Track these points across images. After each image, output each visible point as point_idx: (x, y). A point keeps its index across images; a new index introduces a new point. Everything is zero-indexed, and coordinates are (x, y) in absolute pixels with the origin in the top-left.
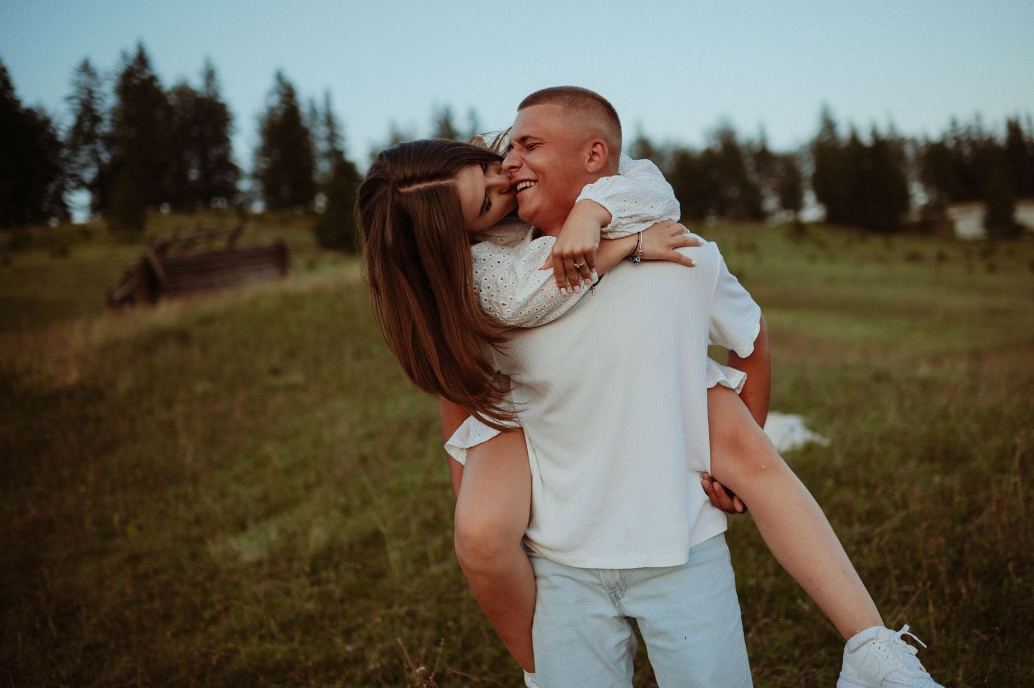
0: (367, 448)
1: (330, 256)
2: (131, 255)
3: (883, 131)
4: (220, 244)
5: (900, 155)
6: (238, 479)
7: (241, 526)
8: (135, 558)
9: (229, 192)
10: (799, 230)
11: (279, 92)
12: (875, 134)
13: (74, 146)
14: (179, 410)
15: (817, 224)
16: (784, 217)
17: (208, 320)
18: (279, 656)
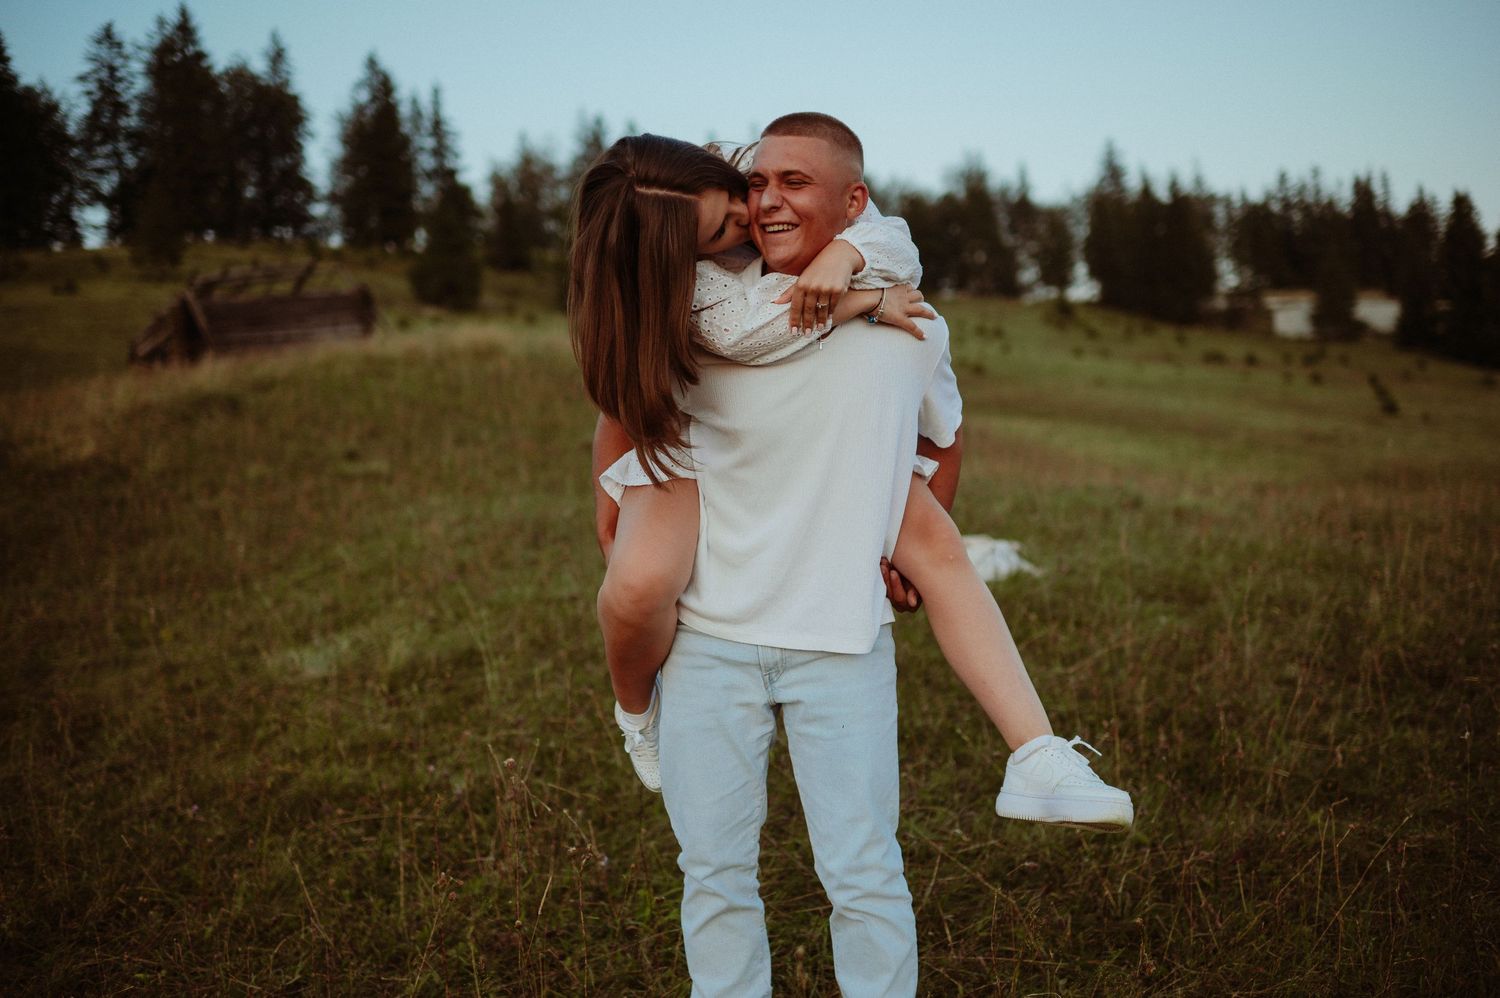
0: (466, 554)
1: (430, 312)
2: (163, 297)
3: (1187, 185)
4: (283, 288)
5: (1208, 219)
6: (299, 584)
7: (302, 638)
8: (170, 669)
9: (298, 218)
10: (1064, 312)
11: (371, 86)
12: (1174, 187)
13: (88, 145)
14: (226, 498)
15: (1088, 305)
16: (1045, 293)
17: (264, 386)
18: (346, 780)
